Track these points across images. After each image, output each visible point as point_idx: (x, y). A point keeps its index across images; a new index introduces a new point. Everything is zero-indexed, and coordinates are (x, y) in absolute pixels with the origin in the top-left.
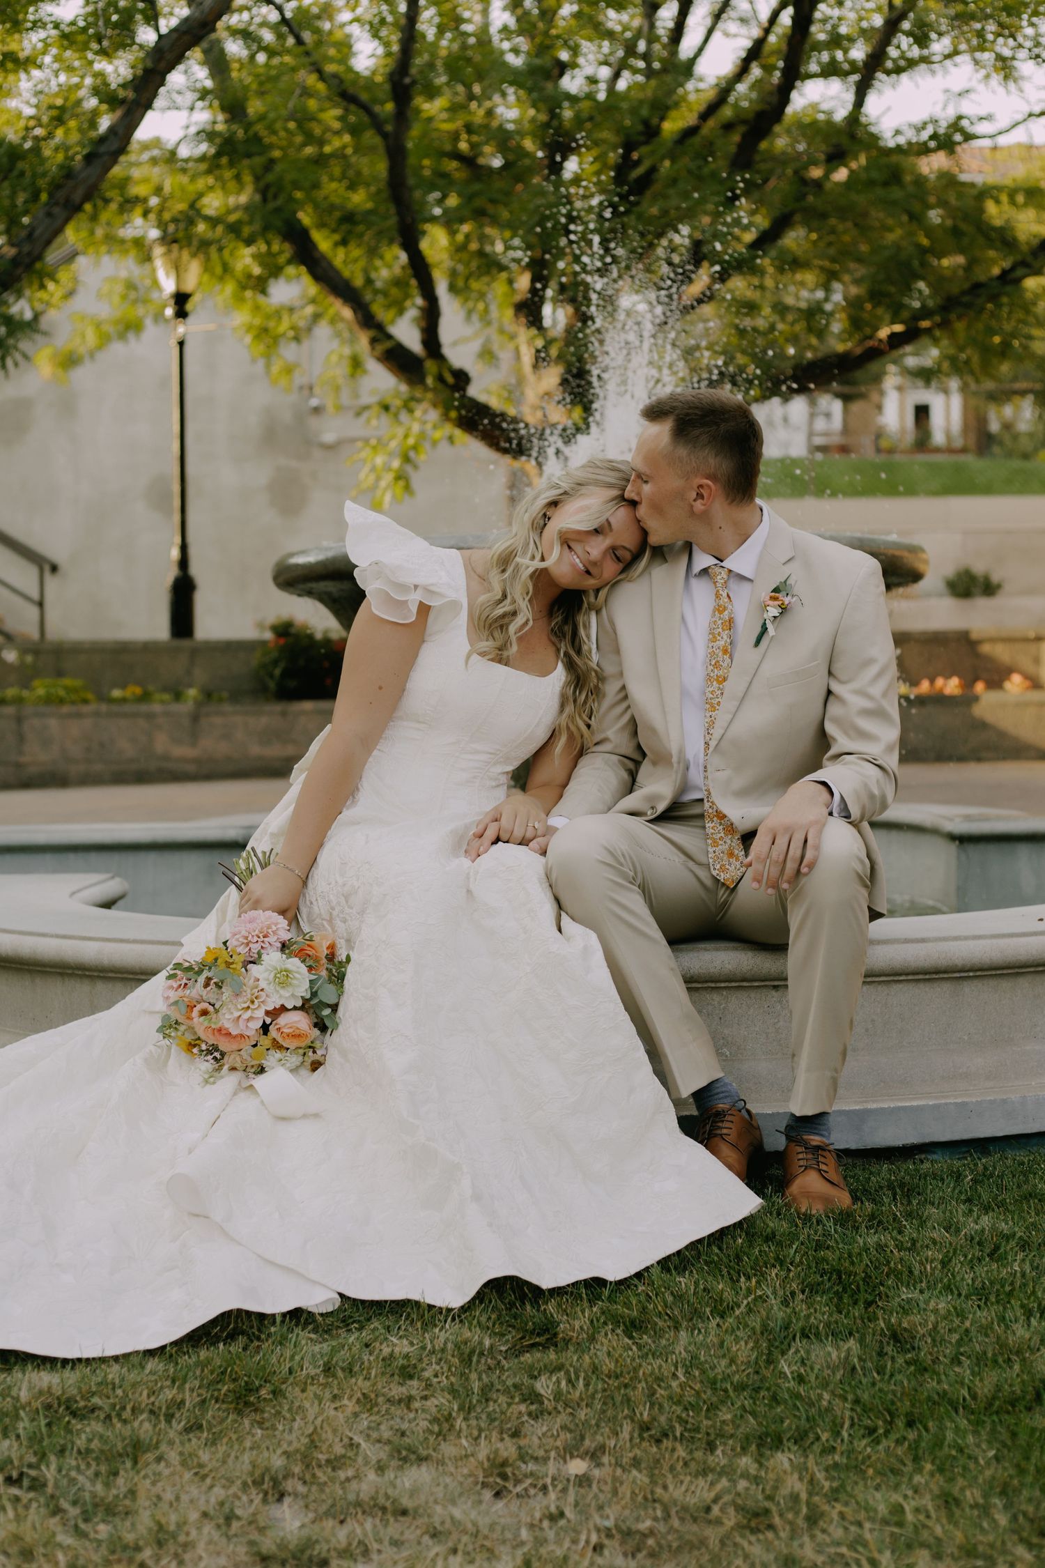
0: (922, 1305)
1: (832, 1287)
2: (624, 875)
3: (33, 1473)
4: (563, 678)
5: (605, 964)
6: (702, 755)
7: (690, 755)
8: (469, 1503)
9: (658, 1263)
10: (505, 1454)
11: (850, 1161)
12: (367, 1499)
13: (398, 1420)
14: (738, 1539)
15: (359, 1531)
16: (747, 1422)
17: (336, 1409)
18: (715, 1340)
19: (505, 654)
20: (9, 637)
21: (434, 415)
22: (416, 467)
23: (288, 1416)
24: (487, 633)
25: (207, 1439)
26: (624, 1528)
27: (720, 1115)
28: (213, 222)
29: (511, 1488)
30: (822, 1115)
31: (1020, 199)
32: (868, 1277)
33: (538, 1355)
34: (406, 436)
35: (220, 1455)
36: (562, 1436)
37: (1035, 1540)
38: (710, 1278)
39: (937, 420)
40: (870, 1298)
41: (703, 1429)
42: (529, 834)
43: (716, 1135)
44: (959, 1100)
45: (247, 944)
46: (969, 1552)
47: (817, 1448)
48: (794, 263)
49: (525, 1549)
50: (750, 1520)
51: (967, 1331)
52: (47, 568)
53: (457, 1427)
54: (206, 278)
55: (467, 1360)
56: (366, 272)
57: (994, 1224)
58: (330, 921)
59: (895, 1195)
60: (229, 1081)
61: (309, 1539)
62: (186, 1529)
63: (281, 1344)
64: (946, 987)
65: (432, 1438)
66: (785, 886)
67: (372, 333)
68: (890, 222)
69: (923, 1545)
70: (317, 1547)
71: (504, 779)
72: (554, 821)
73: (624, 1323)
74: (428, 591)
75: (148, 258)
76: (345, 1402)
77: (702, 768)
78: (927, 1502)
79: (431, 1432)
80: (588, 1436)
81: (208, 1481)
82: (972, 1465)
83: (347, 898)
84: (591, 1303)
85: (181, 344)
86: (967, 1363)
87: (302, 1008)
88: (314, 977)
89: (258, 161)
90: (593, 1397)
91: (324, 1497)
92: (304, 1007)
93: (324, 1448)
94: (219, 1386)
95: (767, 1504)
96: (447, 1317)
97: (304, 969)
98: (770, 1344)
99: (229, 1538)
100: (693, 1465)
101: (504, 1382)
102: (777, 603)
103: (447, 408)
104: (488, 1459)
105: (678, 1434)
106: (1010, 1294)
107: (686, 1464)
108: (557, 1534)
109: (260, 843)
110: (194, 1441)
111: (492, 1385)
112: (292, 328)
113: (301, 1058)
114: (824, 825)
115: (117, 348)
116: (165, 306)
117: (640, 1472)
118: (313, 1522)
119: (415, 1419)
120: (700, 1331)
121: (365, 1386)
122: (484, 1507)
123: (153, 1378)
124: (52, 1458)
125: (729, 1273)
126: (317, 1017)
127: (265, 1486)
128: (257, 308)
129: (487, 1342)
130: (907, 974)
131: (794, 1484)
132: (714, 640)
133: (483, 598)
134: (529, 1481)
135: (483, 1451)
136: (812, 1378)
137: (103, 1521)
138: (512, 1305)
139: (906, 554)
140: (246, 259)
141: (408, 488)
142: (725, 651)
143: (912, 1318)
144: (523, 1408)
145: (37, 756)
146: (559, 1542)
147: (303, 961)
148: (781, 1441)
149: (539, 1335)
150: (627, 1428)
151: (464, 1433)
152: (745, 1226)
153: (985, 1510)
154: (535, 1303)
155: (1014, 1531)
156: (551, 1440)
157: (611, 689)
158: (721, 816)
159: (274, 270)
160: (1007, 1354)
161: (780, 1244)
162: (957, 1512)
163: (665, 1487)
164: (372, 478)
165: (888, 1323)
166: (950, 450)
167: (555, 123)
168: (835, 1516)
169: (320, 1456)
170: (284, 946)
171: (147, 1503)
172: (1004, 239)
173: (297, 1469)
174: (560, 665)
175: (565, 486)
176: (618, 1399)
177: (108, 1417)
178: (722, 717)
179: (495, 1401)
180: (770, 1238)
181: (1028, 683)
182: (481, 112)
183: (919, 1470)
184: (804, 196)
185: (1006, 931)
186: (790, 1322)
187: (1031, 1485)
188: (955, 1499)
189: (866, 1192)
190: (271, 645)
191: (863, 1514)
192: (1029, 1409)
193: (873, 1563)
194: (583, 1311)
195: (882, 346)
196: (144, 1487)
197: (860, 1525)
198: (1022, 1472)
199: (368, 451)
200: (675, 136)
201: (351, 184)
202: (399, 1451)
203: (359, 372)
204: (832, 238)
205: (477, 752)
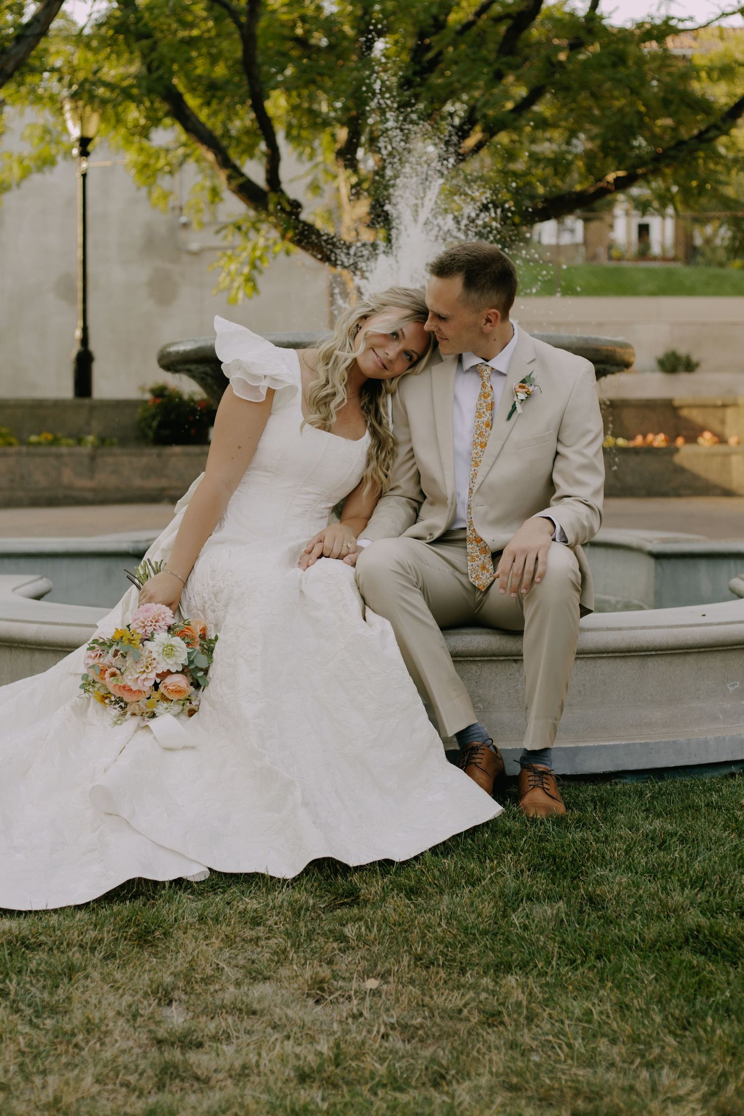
0: (611, 880)
1: (548, 867)
2: (410, 581)
4: (370, 441)
5: (396, 643)
6: (467, 497)
7: (459, 498)
8: (298, 1007)
10: (323, 975)
11: (566, 783)
12: (229, 1004)
13: (250, 953)
14: (480, 1031)
15: (223, 1024)
16: (487, 956)
17: (207, 945)
18: (468, 901)
19: (328, 423)
21: (275, 234)
22: (261, 272)
23: (174, 949)
24: (315, 408)
25: (119, 964)
26: (403, 1022)
27: (475, 749)
28: (111, 86)
29: (327, 997)
30: (546, 750)
31: (715, 75)
32: (573, 862)
33: (346, 910)
34: (254, 249)
35: (128, 974)
36: (362, 963)
37: (679, 1032)
38: (465, 860)
39: (655, 236)
40: (575, 874)
41: (458, 959)
42: (344, 552)
43: (472, 763)
44: (643, 742)
45: (144, 627)
46: (635, 1038)
47: (535, 973)
48: (543, 124)
49: (336, 1036)
50: (488, 1019)
51: (640, 896)
53: (290, 957)
54: (103, 126)
55: (297, 913)
56: (224, 124)
57: (662, 827)
58: (203, 612)
59: (595, 805)
60: (131, 723)
61: (190, 1029)
62: (106, 1021)
63: (169, 902)
65: (273, 965)
66: (523, 591)
67: (228, 171)
68: (616, 93)
69: (604, 1035)
70: (195, 1034)
71: (327, 512)
72: (361, 542)
73: (406, 890)
74: (274, 379)
75: (60, 111)
76: (213, 940)
77: (466, 506)
78: (609, 1008)
79: (273, 961)
80: (379, 964)
81: (121, 991)
82: (639, 984)
83: (215, 595)
84: (383, 876)
85: (84, 176)
86: (639, 917)
87: (182, 672)
88: (191, 650)
89: (145, 43)
90: (383, 938)
91: (199, 1002)
92: (184, 671)
93: (199, 971)
94: (127, 930)
95: (501, 1008)
96: (283, 884)
97: (184, 645)
98: (506, 904)
99: (135, 1028)
100: (450, 983)
101: (323, 928)
102: (524, 390)
103: (285, 229)
104: (312, 978)
105: (441, 963)
106: (671, 873)
107: (445, 982)
108: (358, 1027)
109: (153, 556)
110: (110, 965)
111: (314, 930)
112: (168, 164)
113: (181, 707)
114: (549, 548)
115: (36, 178)
116: (73, 147)
117: (415, 987)
118: (193, 1019)
119: (261, 952)
120: (457, 895)
121: (225, 929)
122: (309, 1009)
123: (81, 924)
124: (14, 976)
125: (478, 857)
126: (193, 678)
127: (159, 995)
128: (141, 150)
129: (311, 902)
130: (608, 653)
131: (518, 995)
132: (480, 416)
133: (312, 384)
134: (339, 993)
135: (308, 973)
136: (533, 927)
137: (49, 1017)
138: (329, 877)
139: (618, 350)
140: (134, 114)
141: (255, 288)
142: (488, 425)
143: (603, 887)
144: (335, 945)
146: (359, 1032)
147: (183, 639)
148: (510, 968)
149: (346, 897)
150: (406, 959)
151: (295, 961)
153: (646, 1013)
154: (344, 876)
155: (665, 1027)
156: (354, 967)
157: (402, 451)
158: (479, 540)
159: (155, 121)
160: (668, 912)
161: (514, 837)
162: (627, 1013)
163: (431, 997)
164: (228, 280)
165: (586, 890)
166: (664, 259)
167: (367, 17)
168: (545, 1015)
169: (197, 976)
170: (170, 629)
171: (79, 1006)
172: (702, 105)
173: (181, 984)
174: (367, 433)
175: (373, 305)
176: (400, 940)
177: (51, 949)
178: (482, 470)
179: (316, 941)
180: (508, 833)
181: (715, 439)
182: (313, 7)
183: (603, 987)
184: (553, 73)
185: (678, 623)
186: (519, 890)
187: (678, 996)
188: (627, 1006)
189: (576, 804)
190: (150, 404)
191: (564, 1015)
192: (680, 948)
193: (570, 1046)
194: (377, 881)
195: (610, 187)
196: (77, 995)
197: (562, 1022)
198: (672, 988)
199: (225, 259)
200: (458, 27)
201: (214, 60)
202: (250, 973)
203: (217, 200)
204: (573, 105)
205: (308, 493)
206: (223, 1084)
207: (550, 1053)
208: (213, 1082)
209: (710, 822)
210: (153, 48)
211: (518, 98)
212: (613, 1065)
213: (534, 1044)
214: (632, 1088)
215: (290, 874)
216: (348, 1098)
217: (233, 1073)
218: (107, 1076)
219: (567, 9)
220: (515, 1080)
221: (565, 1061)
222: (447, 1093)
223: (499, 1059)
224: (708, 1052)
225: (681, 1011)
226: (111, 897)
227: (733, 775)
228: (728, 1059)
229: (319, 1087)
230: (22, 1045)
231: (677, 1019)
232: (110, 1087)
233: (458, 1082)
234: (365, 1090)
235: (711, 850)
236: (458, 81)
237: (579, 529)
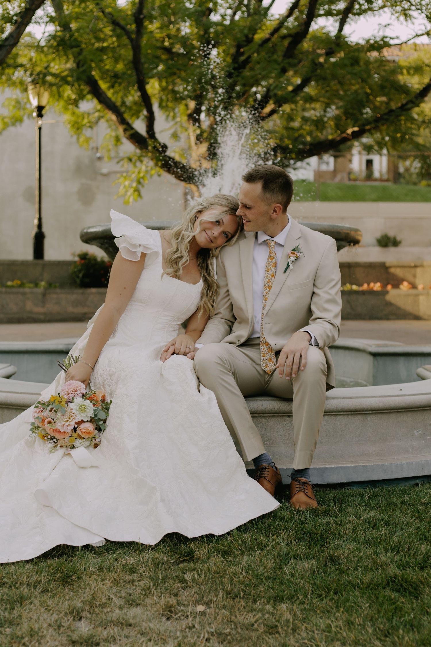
0: (344, 547)
1: (307, 539)
2: (226, 368)
4: (203, 285)
5: (217, 405)
6: (261, 318)
7: (256, 319)
8: (157, 622)
9: (236, 528)
10: (171, 603)
11: (318, 489)
12: (115, 620)
13: (128, 589)
14: (264, 637)
15: (112, 632)
16: (270, 592)
17: (103, 584)
18: (258, 559)
19: (178, 274)
21: (151, 163)
22: (143, 186)
23: (83, 587)
24: (170, 265)
25: (50, 596)
26: (218, 631)
27: (264, 469)
28: (55, 75)
29: (174, 616)
30: (306, 469)
31: (412, 72)
32: (321, 536)
33: (186, 564)
34: (139, 173)
35: (56, 602)
36: (195, 596)
37: (383, 638)
38: (257, 535)
39: (376, 166)
40: (322, 544)
41: (252, 594)
42: (187, 351)
43: (262, 477)
44: (364, 465)
45: (68, 394)
46: (356, 642)
47: (298, 602)
48: (310, 99)
49: (179, 640)
50: (269, 629)
51: (361, 557)
53: (152, 592)
54: (51, 99)
55: (157, 566)
56: (122, 99)
57: (375, 515)
58: (103, 386)
59: (335, 502)
60: (61, 452)
61: (92, 635)
62: (42, 630)
63: (81, 559)
64: (360, 417)
65: (142, 596)
66: (293, 375)
67: (124, 126)
68: (353, 82)
69: (338, 640)
70: (95, 638)
71: (177, 327)
72: (198, 345)
73: (222, 552)
74: (146, 247)
75: (26, 90)
76: (107, 581)
77: (260, 324)
78: (341, 623)
79: (142, 594)
80: (205, 596)
81: (51, 612)
82: (359, 610)
83: (111, 376)
84: (208, 544)
85: (40, 129)
86: (360, 569)
87: (91, 421)
88: (95, 409)
89: (75, 50)
90: (208, 581)
91: (98, 619)
93: (98, 600)
94: (55, 575)
95: (277, 623)
96: (149, 549)
97: (91, 405)
98: (281, 561)
99: (59, 634)
100: (247, 608)
101: (172, 575)
102: (294, 255)
103: (158, 160)
104: (165, 605)
105: (242, 596)
106: (379, 543)
107: (244, 608)
108: (192, 634)
109: (74, 352)
110: (45, 596)
111: (167, 576)
112: (89, 122)
113: (90, 442)
114: (308, 349)
115: (12, 129)
116: (33, 112)
117: (226, 610)
118: (94, 628)
119: (135, 589)
120: (252, 556)
121: (114, 575)
122: (163, 623)
123: (29, 571)
125: (265, 533)
126: (97, 425)
127: (74, 614)
128: (74, 113)
129: (165, 559)
130: (344, 412)
131: (288, 616)
132: (268, 271)
133: (168, 250)
134: (181, 613)
135: (163, 602)
136: (297, 575)
137: (8, 627)
138: (176, 544)
139: (352, 233)
140: (68, 92)
141: (140, 195)
142: (273, 276)
143: (339, 551)
144: (179, 585)
146: (193, 637)
147: (91, 402)
148: (283, 599)
149: (186, 556)
150: (221, 593)
151: (155, 595)
152: (272, 514)
153: (363, 627)
154: (185, 544)
155: (374, 635)
156: (190, 598)
157: (222, 292)
158: (267, 344)
159: (81, 97)
160: (377, 566)
161: (287, 521)
162: (352, 627)
163: (236, 617)
164: (124, 190)
165: (329, 553)
166: (381, 180)
167: (206, 36)
168: (303, 628)
169: (96, 603)
170: (83, 396)
171: (26, 620)
172: (404, 89)
173: (87, 608)
174: (201, 280)
175: (205, 205)
176: (218, 582)
177: (10, 586)
178: (269, 303)
179: (168, 582)
180: (283, 519)
181: (410, 286)
182: (175, 30)
183: (338, 611)
184: (316, 70)
185: (386, 394)
186: (289, 553)
187: (383, 617)
188: (352, 622)
189: (324, 501)
190: (78, 263)
191: (315, 628)
192: (384, 588)
194: (205, 547)
195: (349, 137)
196: (25, 614)
197: (313, 632)
198: (379, 612)
199: (122, 178)
200: (260, 42)
201: (116, 60)
202: (128, 601)
203: (119, 143)
204: (328, 89)
205: (166, 316)
209: (403, 513)
210: (80, 53)
211: (296, 84)
215: (153, 542)
219: (324, 31)
225: (384, 626)
226: (46, 555)
227: (417, 485)
231: (382, 631)
235: (403, 529)
236: (260, 74)
237: (326, 338)
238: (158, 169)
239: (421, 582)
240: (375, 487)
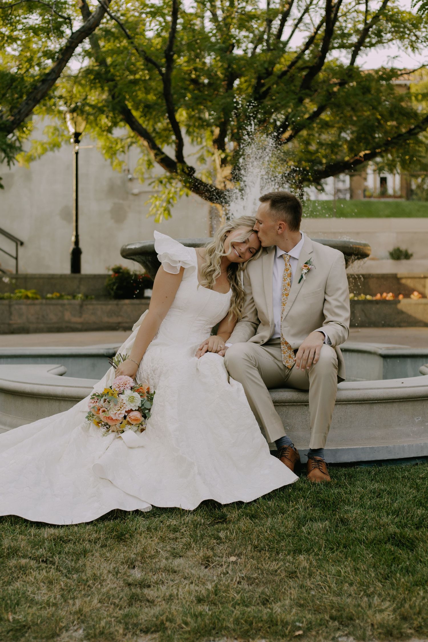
0: (352, 511)
1: (321, 505)
2: (252, 364)
3: (51, 559)
4: (232, 294)
5: (245, 394)
6: (280, 322)
7: (276, 322)
8: (197, 569)
10: (209, 555)
11: (331, 467)
12: (163, 567)
13: (172, 545)
14: (286, 580)
15: (160, 576)
16: (290, 546)
17: (151, 541)
18: (280, 521)
19: (211, 285)
20: (3, 272)
21: (180, 185)
22: (172, 206)
23: (135, 543)
24: (205, 277)
25: (108, 549)
26: (248, 576)
27: (285, 449)
28: (93, 107)
29: (211, 565)
30: (320, 449)
31: (420, 98)
32: (333, 503)
33: (220, 525)
34: (169, 193)
35: (113, 554)
36: (228, 549)
37: (383, 580)
38: (279, 502)
39: (390, 184)
40: (334, 509)
41: (275, 548)
42: (218, 349)
43: (284, 456)
44: (371, 446)
45: (119, 387)
47: (313, 554)
48: (326, 125)
49: (215, 582)
50: (290, 575)
51: (367, 519)
52: (19, 243)
53: (193, 547)
54: (88, 126)
55: (196, 527)
56: (153, 126)
57: (379, 487)
58: (148, 380)
59: (346, 477)
60: (112, 435)
61: (144, 579)
62: (103, 575)
63: (132, 521)
64: (367, 406)
65: (184, 550)
66: (308, 368)
67: (155, 151)
68: (365, 109)
69: (346, 582)
70: (147, 581)
71: (210, 330)
72: (227, 345)
73: (250, 516)
74: (184, 263)
75: (64, 118)
76: (155, 539)
77: (280, 326)
78: (349, 570)
79: (184, 548)
80: (236, 550)
81: (110, 562)
82: (364, 559)
83: (154, 371)
84: (238, 509)
85: (77, 153)
86: (366, 529)
87: (138, 410)
88: (142, 399)
89: (111, 83)
90: (238, 537)
91: (148, 567)
92: (139, 410)
93: (148, 553)
94: (112, 534)
95: (296, 570)
97: (139, 396)
98: (300, 523)
99: (117, 579)
100: (271, 558)
101: (208, 533)
102: (306, 268)
103: (185, 182)
104: (203, 556)
105: (267, 549)
106: (383, 508)
107: (269, 558)
108: (226, 578)
109: (122, 352)
110: (104, 550)
111: (204, 534)
112: (122, 147)
113: (137, 428)
114: (322, 347)
115: (50, 154)
116: (71, 138)
117: (254, 560)
118: (145, 574)
119: (178, 544)
120: (275, 518)
121: (160, 533)
122: (202, 570)
123: (89, 531)
124: (57, 555)
125: (286, 501)
126: (143, 413)
127: (129, 563)
128: (107, 139)
129: (203, 521)
130: (353, 401)
131: (305, 564)
132: (285, 280)
133: (203, 265)
134: (217, 563)
135: (201, 554)
136: (313, 533)
137: (75, 574)
138: (211, 509)
139: (362, 247)
140: (105, 121)
141: (169, 214)
142: (288, 285)
143: (348, 515)
144: (215, 541)
145: (17, 321)
146: (227, 580)
147: (139, 394)
148: (301, 552)
149: (220, 519)
150: (250, 547)
151: (195, 549)
153: (367, 572)
154: (219, 509)
155: (376, 578)
156: (224, 551)
157: (248, 298)
158: (287, 343)
159: (115, 124)
160: (380, 526)
161: (304, 491)
162: (358, 572)
163: (262, 565)
164: (155, 210)
165: (340, 516)
166: (394, 197)
168: (318, 573)
169: (147, 555)
170: (132, 388)
171: (90, 568)
172: (412, 114)
173: (139, 559)
174: (231, 290)
175: (234, 225)
176: (247, 538)
177: (75, 543)
178: (287, 308)
179: (205, 539)
180: (301, 489)
181: (420, 296)
182: (201, 63)
183: (347, 560)
184: (331, 98)
185: (389, 386)
186: (306, 516)
187: (383, 564)
188: (358, 569)
189: (336, 477)
190: (112, 276)
191: (327, 573)
192: (386, 543)
193: (329, 587)
194: (235, 512)
195: (361, 159)
196: (88, 564)
197: (326, 576)
198: (380, 561)
199: (153, 199)
200: (279, 73)
201: (147, 92)
202: (173, 554)
203: (151, 166)
204: (342, 115)
205: (200, 320)
206: (161, 603)
207: (320, 590)
208: (156, 603)
209: (403, 485)
210: (115, 86)
211: (311, 111)
212: (350, 595)
213: (312, 586)
214: (359, 605)
215: (192, 508)
216: (221, 609)
217: (166, 598)
218: (104, 599)
219: (338, 63)
220: (302, 602)
221: (327, 594)
222: (270, 608)
223: (294, 593)
224: (397, 589)
225: (385, 571)
226: (103, 518)
227: (417, 464)
228: (407, 592)
229: (207, 605)
230: (63, 586)
231: (382, 575)
232: (106, 605)
233: (275, 603)
234: (230, 606)
235: (403, 497)
236: (279, 103)
237: (337, 338)
238: (186, 190)
239: (417, 539)
240: (381, 466)
